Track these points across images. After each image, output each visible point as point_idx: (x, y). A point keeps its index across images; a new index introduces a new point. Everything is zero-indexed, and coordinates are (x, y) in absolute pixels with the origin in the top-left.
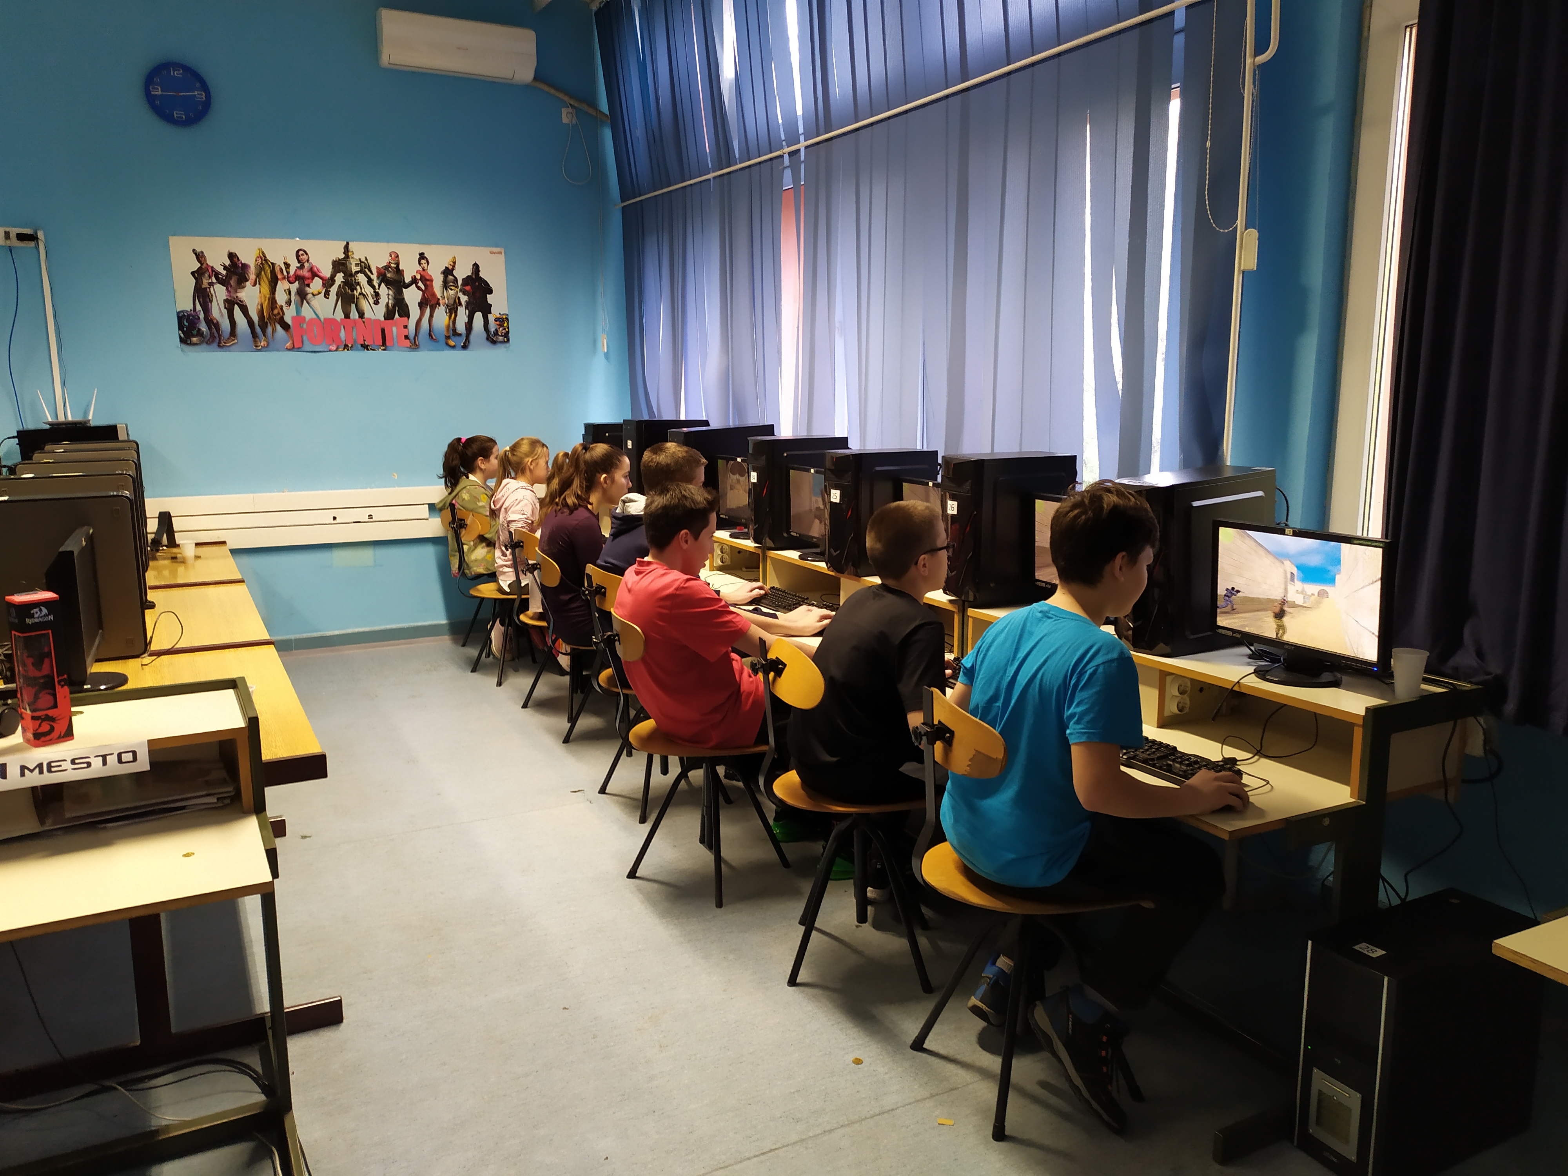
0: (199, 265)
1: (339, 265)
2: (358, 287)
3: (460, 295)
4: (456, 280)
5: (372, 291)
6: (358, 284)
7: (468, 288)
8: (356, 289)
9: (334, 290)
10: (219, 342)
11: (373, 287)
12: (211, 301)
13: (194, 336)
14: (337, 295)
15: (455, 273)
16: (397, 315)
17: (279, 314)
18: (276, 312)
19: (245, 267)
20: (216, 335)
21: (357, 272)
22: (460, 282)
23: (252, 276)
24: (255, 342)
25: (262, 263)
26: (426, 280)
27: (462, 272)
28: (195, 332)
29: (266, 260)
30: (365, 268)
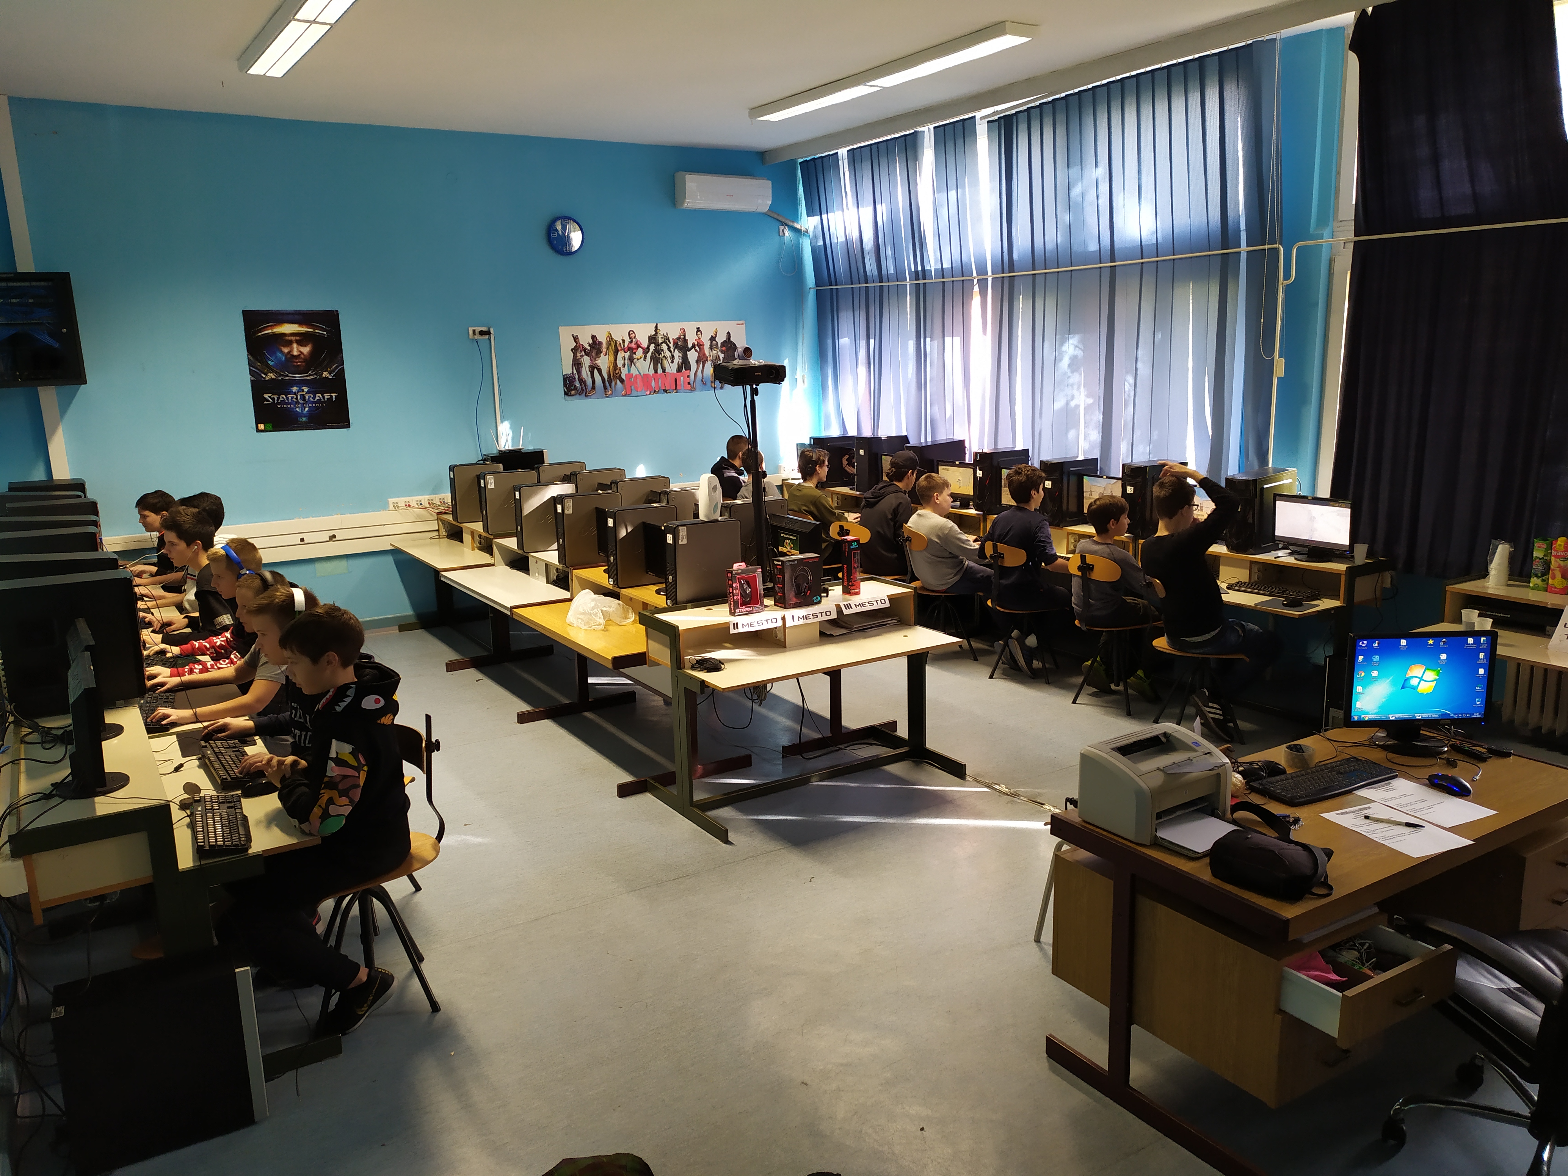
0: (575, 344)
1: (652, 339)
2: (662, 353)
3: (719, 353)
4: (717, 343)
5: (670, 354)
6: (662, 350)
7: (724, 349)
8: (661, 354)
9: (649, 355)
10: (586, 394)
11: (671, 352)
12: (582, 367)
13: (572, 390)
14: (651, 358)
15: (717, 339)
16: (684, 369)
17: (618, 373)
18: (617, 372)
19: (600, 343)
20: (584, 389)
21: (662, 343)
22: (719, 345)
23: (604, 350)
24: (605, 391)
25: (610, 341)
26: (700, 345)
27: (721, 339)
28: (573, 388)
29: (612, 339)
30: (666, 340)
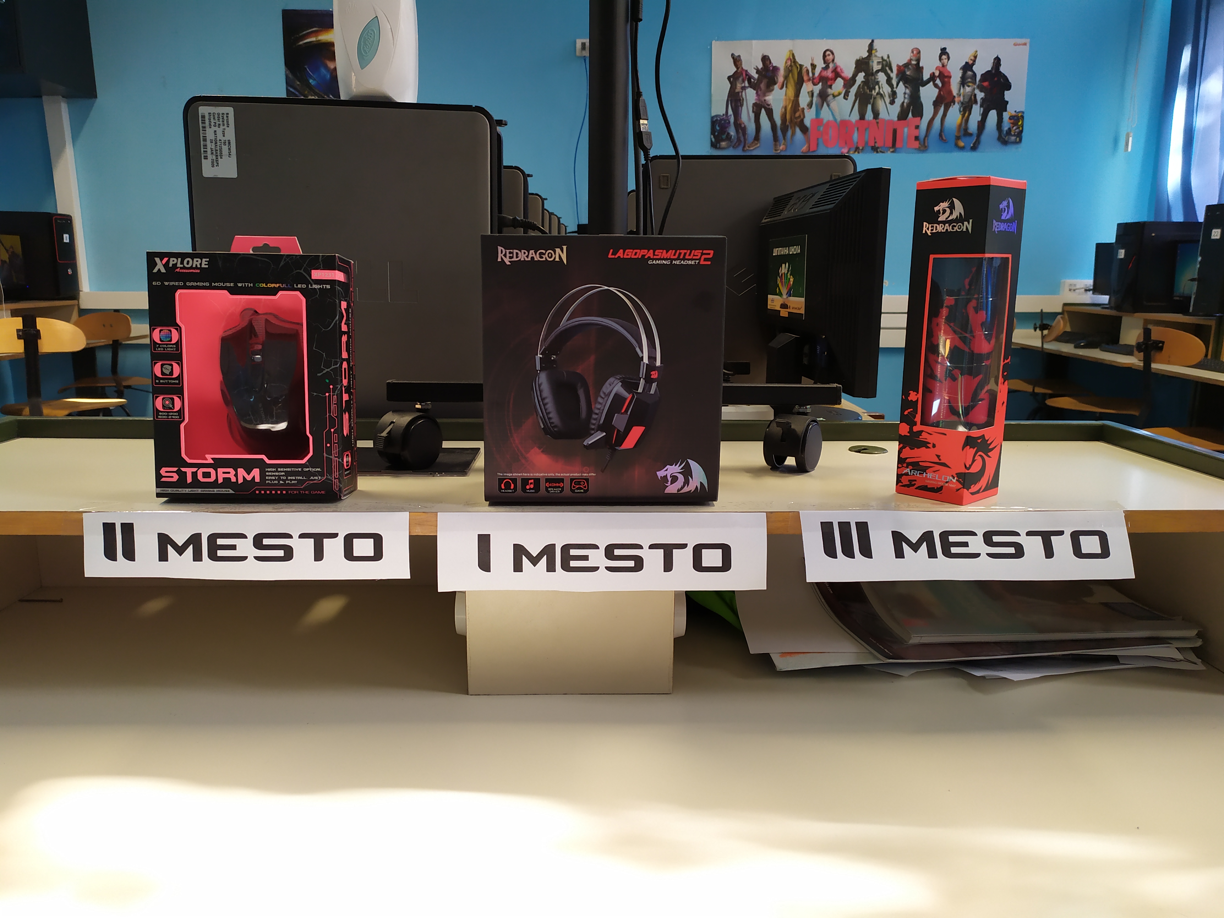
0: (735, 69)
1: (862, 65)
2: (877, 87)
3: (977, 92)
4: (975, 75)
5: (890, 89)
6: (878, 83)
7: (986, 84)
8: (875, 89)
9: (854, 90)
10: (744, 147)
11: (891, 86)
12: (742, 105)
13: (723, 140)
14: (856, 95)
15: (974, 68)
16: (910, 115)
17: (800, 116)
18: (797, 115)
19: (776, 69)
20: (742, 139)
21: (878, 71)
22: (978, 78)
23: (781, 79)
24: (775, 145)
25: (791, 66)
26: (944, 76)
27: (982, 67)
28: (724, 137)
29: (795, 62)
30: (886, 65)
